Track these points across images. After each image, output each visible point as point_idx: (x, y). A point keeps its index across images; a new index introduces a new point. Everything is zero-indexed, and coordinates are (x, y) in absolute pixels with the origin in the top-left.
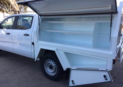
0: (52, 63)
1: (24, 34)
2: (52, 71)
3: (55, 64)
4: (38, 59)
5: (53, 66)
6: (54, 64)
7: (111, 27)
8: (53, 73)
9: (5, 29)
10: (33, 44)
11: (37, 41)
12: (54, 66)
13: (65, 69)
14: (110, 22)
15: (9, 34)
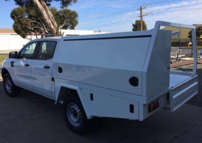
0: (76, 108)
1: (44, 65)
3: (79, 110)
4: (62, 102)
5: (77, 113)
6: (78, 109)
8: (77, 122)
9: (25, 59)
10: (53, 79)
13: (89, 116)
15: (28, 65)
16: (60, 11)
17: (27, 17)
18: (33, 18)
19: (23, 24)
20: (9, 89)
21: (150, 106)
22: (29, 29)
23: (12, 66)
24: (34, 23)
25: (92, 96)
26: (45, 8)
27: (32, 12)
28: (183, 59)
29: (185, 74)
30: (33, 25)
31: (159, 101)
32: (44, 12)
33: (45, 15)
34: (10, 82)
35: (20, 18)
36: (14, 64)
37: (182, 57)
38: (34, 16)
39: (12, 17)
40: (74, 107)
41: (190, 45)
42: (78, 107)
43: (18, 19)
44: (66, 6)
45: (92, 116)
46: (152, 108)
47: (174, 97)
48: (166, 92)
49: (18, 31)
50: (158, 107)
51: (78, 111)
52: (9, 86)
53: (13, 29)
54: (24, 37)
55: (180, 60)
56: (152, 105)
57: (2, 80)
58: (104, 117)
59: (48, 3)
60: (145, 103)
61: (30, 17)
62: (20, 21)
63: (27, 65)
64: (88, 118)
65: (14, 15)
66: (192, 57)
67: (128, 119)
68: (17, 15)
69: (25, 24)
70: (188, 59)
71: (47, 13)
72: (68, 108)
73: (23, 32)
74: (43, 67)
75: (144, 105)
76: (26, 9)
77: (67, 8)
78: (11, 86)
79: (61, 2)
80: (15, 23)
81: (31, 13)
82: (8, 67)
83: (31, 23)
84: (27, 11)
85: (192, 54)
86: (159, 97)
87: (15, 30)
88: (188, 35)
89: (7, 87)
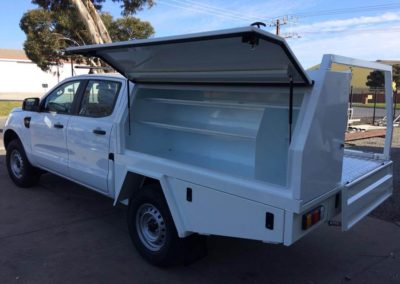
0: (154, 213)
1: (95, 128)
2: (155, 239)
3: (161, 220)
4: (126, 202)
5: (157, 225)
6: (159, 217)
7: (291, 122)
8: (156, 243)
9: (54, 114)
10: (111, 156)
11: (121, 150)
12: (159, 225)
13: (181, 233)
14: (288, 108)
15: (61, 127)
16: (118, 20)
17: (52, 28)
18: (64, 32)
19: (44, 43)
20: (18, 171)
21: (304, 218)
22: (55, 53)
23: (27, 126)
24: (67, 41)
25: (189, 192)
26: (91, 12)
27: (64, 20)
28: (357, 127)
29: (369, 159)
30: (64, 46)
31: (322, 209)
32: (90, 22)
33: (92, 28)
34: (20, 159)
35: (39, 30)
36: (32, 122)
37: (355, 123)
38: (66, 29)
39: (24, 27)
40: (152, 213)
41: (370, 101)
42: (158, 214)
43: (35, 33)
44: (133, 11)
45: (188, 232)
46: (309, 221)
47: (350, 201)
48: (334, 191)
49: (33, 56)
50: (319, 219)
51: (159, 221)
52: (19, 166)
53: (24, 52)
54: (44, 67)
55: (351, 128)
56: (309, 217)
57: (4, 153)
58: (212, 236)
59: (97, 4)
60: (297, 212)
61: (59, 29)
62: (38, 36)
63: (59, 126)
64: (180, 236)
65: (27, 23)
66: (373, 124)
67: (261, 242)
68: (33, 25)
69: (49, 43)
70: (367, 127)
71: (96, 23)
72: (138, 215)
73: (43, 58)
74: (91, 131)
75: (295, 214)
76: (51, 13)
77: (134, 16)
78: (22, 165)
79: (122, 3)
80: (29, 39)
81: (62, 22)
82: (18, 127)
83: (61, 42)
84: (55, 18)
85: (374, 118)
86: (323, 202)
87: (27, 53)
88: (367, 81)
89: (14, 167)
